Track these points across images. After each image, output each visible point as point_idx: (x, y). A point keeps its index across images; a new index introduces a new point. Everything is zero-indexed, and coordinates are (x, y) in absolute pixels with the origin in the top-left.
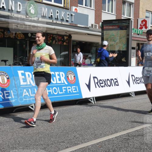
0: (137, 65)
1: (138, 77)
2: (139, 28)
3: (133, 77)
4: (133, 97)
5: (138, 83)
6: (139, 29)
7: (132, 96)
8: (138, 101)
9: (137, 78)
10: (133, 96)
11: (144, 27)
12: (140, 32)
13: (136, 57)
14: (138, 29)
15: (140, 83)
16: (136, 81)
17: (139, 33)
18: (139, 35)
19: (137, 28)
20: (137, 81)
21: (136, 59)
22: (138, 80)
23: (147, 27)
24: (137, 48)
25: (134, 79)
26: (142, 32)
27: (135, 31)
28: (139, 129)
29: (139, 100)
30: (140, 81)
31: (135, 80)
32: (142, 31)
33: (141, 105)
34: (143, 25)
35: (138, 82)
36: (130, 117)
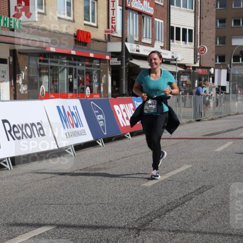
0: (13, 97)
1: (16, 124)
2: (14, 16)
3: (6, 124)
4: (8, 169)
5: (19, 138)
6: (13, 18)
7: (4, 167)
8: (20, 177)
9: (14, 126)
10: (8, 166)
11: (23, 13)
12: (15, 24)
13: (10, 80)
14: (11, 17)
15: (23, 138)
16: (12, 133)
17: (13, 27)
18: (13, 30)
19: (9, 16)
20: (14, 132)
21: (11, 86)
22: (18, 132)
23: (31, 14)
24: (11, 60)
25: (8, 129)
26: (19, 25)
27: (5, 22)
28: (25, 239)
29: (22, 175)
30: (23, 133)
31: (10, 132)
32: (20, 21)
33: (27, 185)
34: (22, 10)
35: (18, 135)
36: (4, 216)
